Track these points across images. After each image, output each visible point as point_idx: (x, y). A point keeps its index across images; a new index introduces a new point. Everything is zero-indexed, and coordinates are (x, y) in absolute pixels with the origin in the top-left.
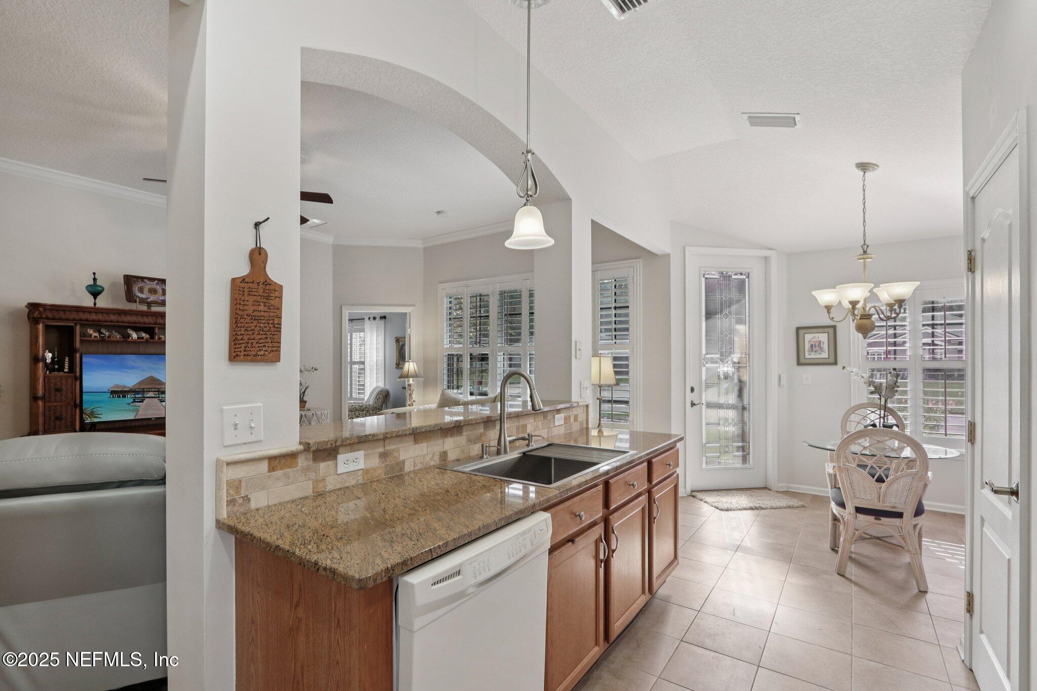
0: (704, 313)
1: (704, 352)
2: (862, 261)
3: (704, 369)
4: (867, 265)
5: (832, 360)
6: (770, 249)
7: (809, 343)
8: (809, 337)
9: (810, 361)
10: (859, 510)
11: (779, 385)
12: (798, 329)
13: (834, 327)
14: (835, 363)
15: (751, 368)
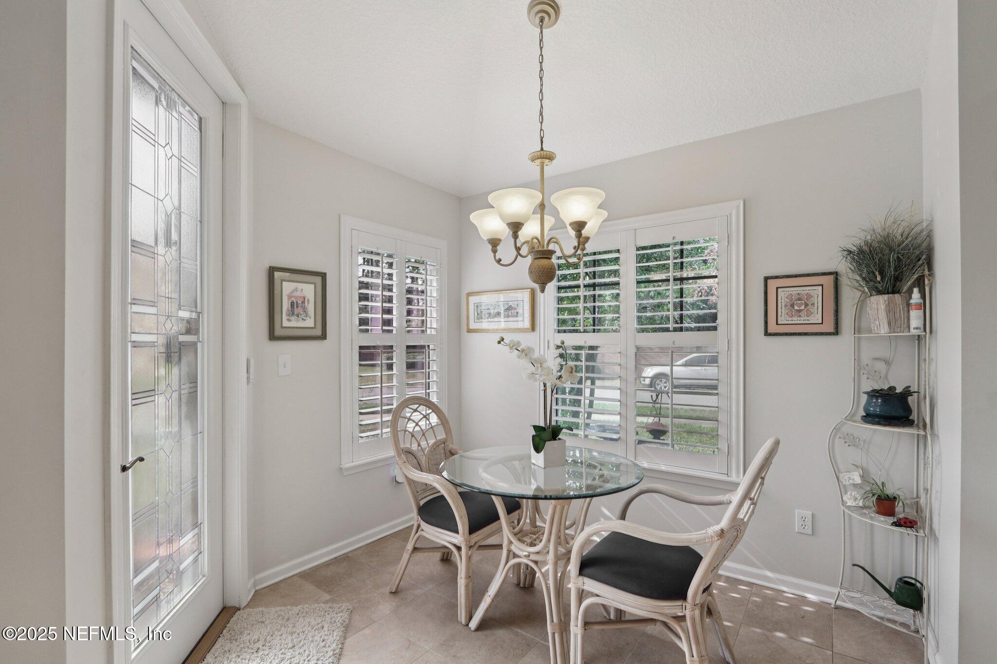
5: (319, 331)
7: (288, 300)
8: (288, 290)
9: (290, 333)
11: (248, 380)
12: (272, 271)
13: (323, 276)
14: (323, 336)
15: (206, 345)
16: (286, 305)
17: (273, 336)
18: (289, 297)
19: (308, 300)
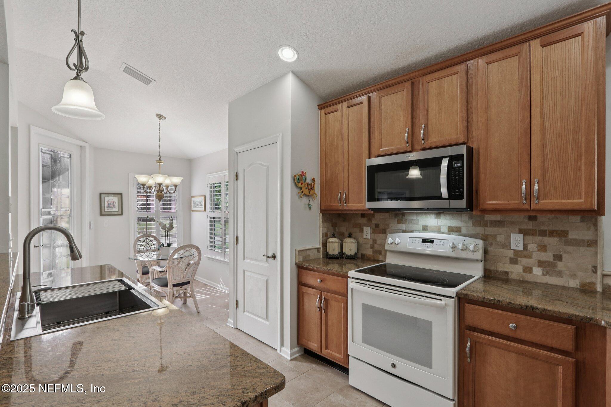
0: (41, 178)
1: (41, 207)
2: (158, 163)
3: (41, 219)
4: (161, 166)
5: (120, 213)
6: (85, 142)
7: (107, 203)
8: (107, 200)
9: (107, 213)
10: (174, 286)
11: (90, 228)
12: (101, 194)
13: (121, 194)
14: (122, 214)
15: (73, 218)
16: (106, 205)
17: (101, 215)
18: (108, 202)
19: (115, 203)
